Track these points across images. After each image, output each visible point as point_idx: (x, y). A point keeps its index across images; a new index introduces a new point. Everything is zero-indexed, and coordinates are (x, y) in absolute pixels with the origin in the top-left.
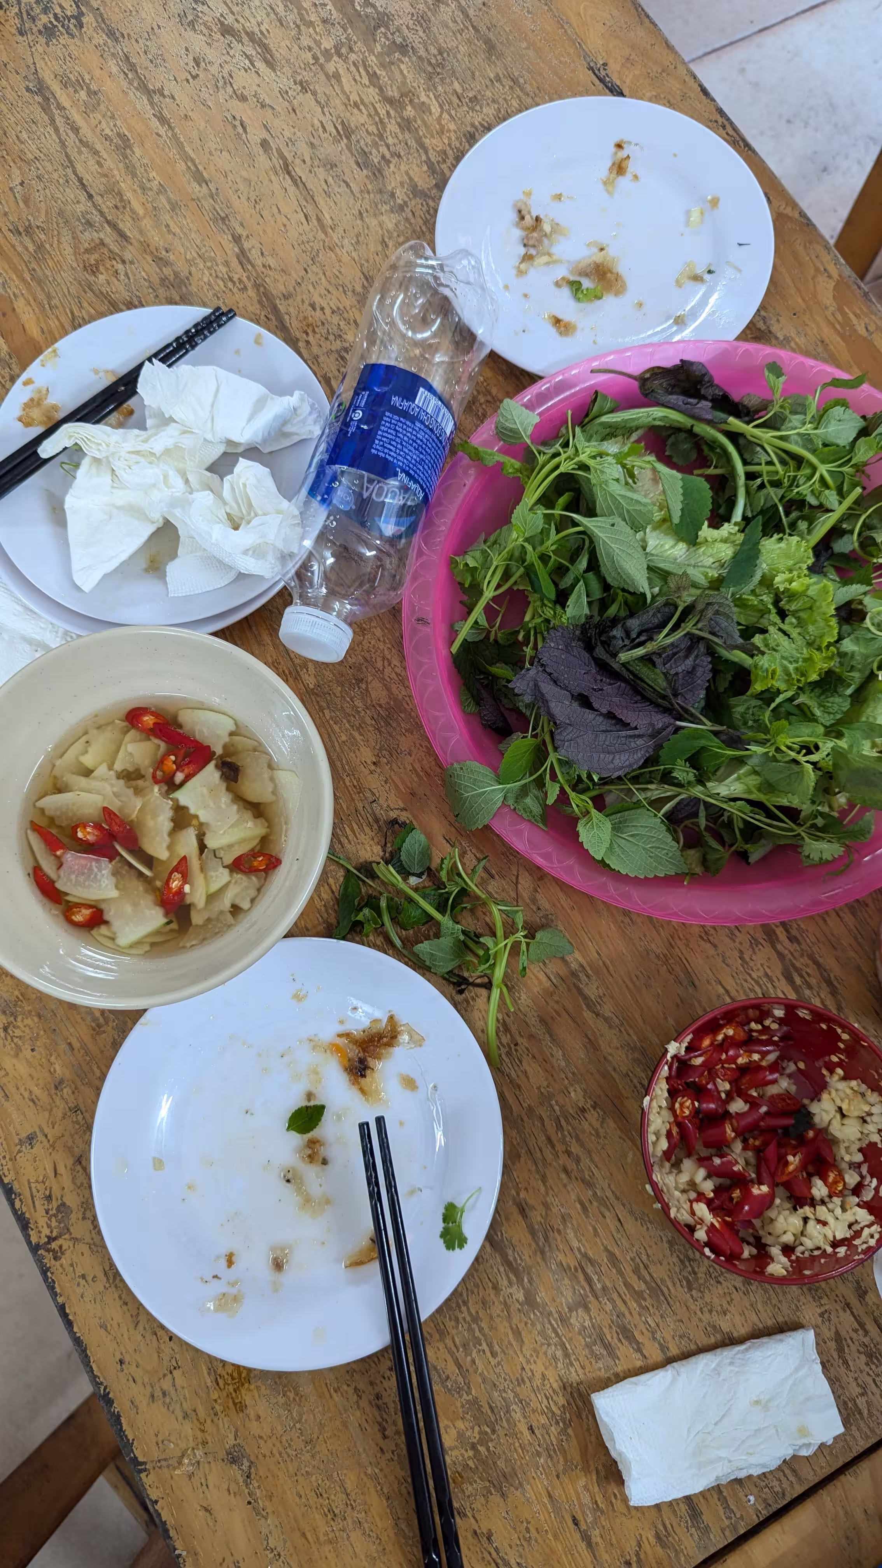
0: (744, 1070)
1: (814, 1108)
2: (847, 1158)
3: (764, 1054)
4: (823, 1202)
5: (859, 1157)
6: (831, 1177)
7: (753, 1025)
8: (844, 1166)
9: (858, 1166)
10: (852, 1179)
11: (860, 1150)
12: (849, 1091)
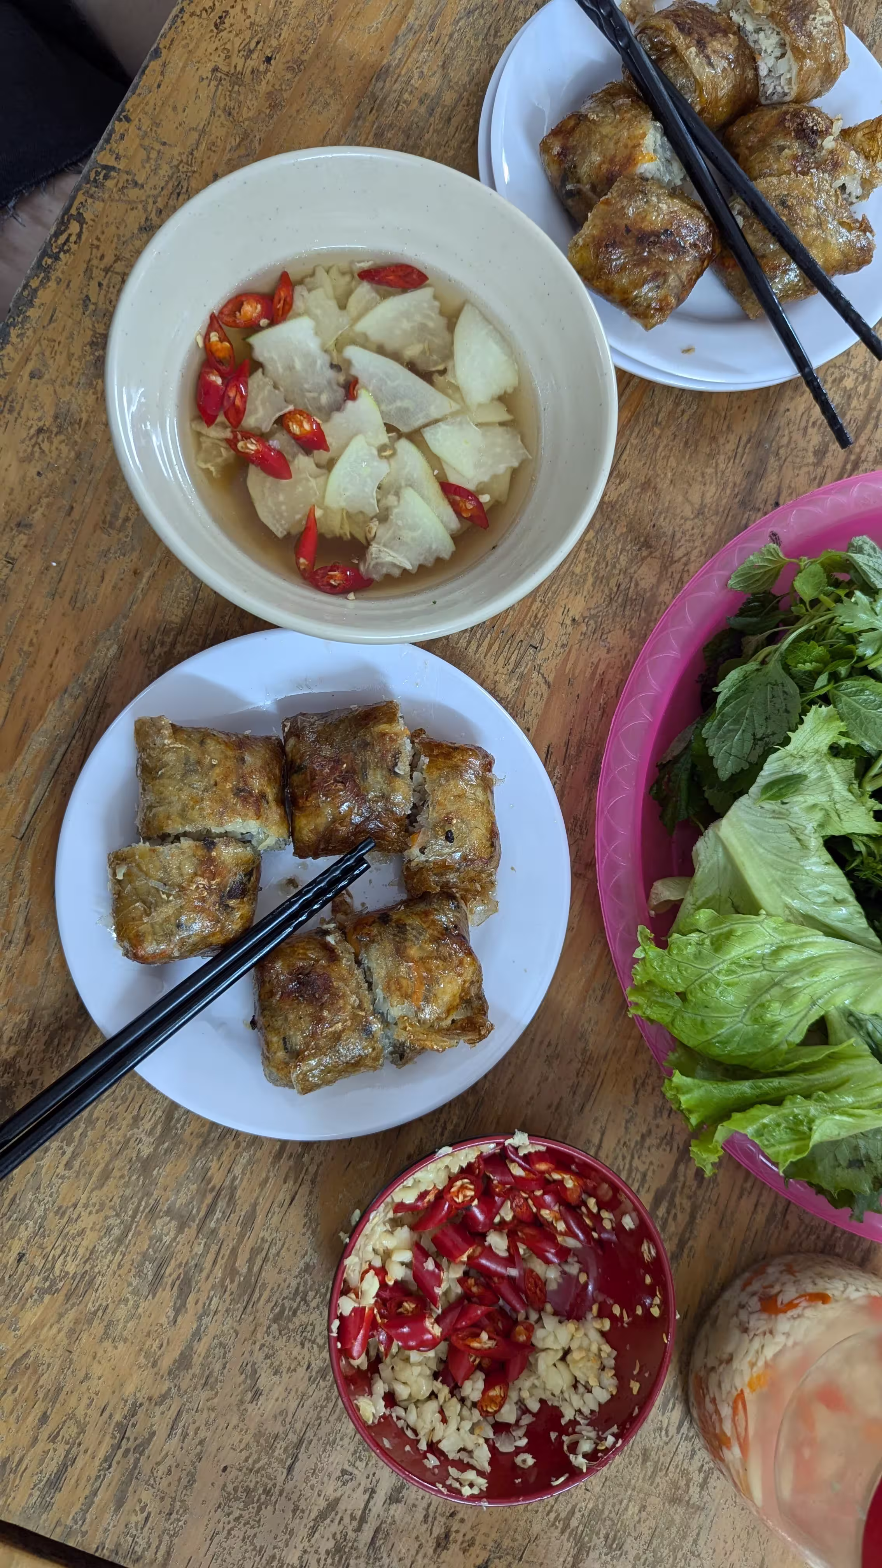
0: (537, 1222)
1: (550, 1322)
2: (525, 1394)
3: (570, 1233)
4: (463, 1400)
5: (535, 1406)
6: (496, 1392)
7: (592, 1202)
8: (514, 1396)
9: (524, 1410)
10: (508, 1414)
11: (542, 1402)
12: (594, 1348)
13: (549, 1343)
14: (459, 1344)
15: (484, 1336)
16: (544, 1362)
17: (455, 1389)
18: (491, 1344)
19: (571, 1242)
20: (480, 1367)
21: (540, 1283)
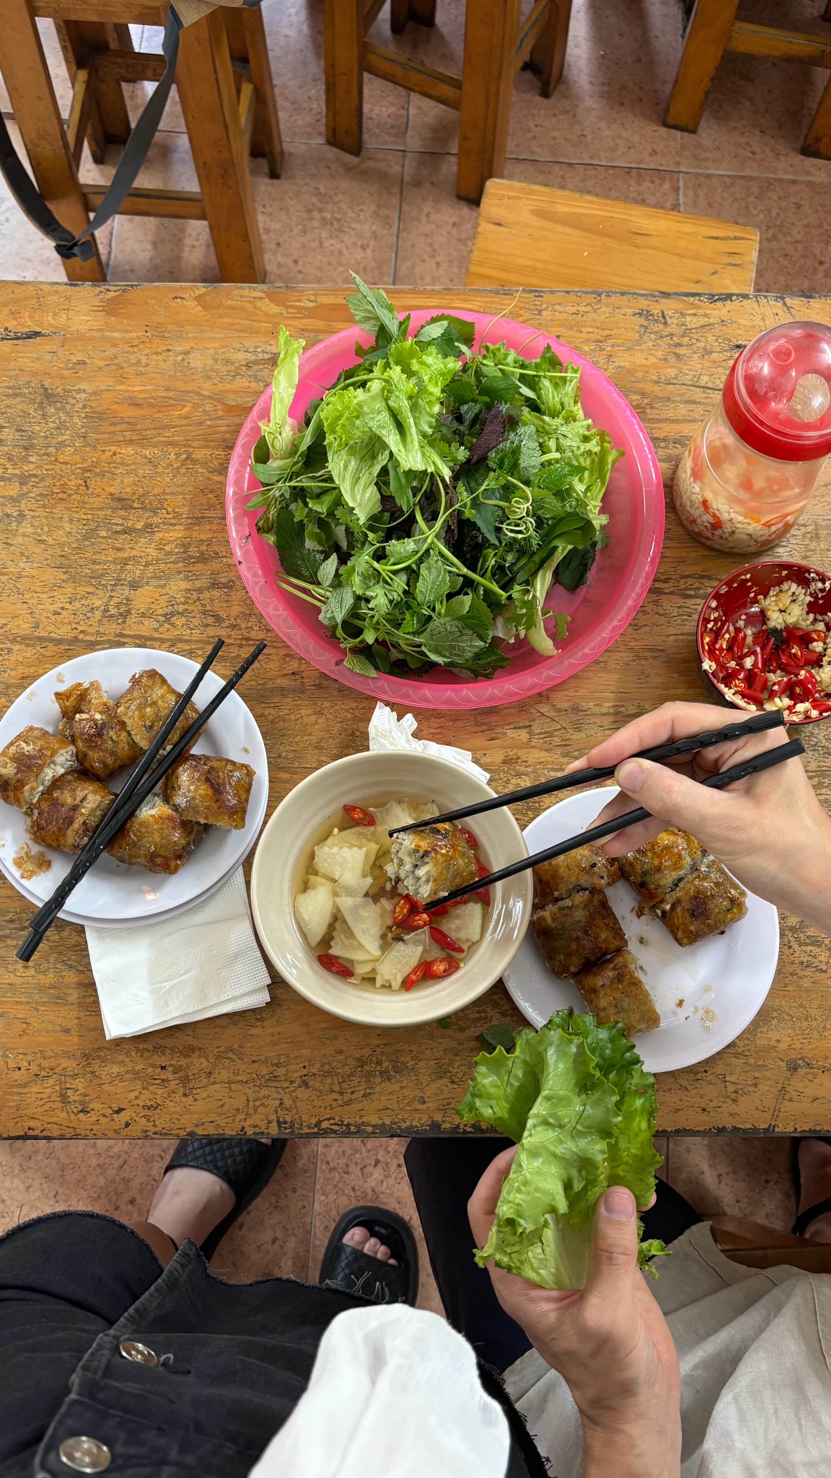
1: (772, 624)
2: (808, 622)
3: (728, 631)
4: (825, 650)
5: (811, 616)
6: (814, 636)
8: (811, 628)
10: (821, 626)
13: (780, 620)
14: (803, 660)
15: (793, 651)
16: (791, 620)
17: (821, 655)
18: (795, 647)
19: (731, 628)
20: (807, 648)
21: (756, 636)
